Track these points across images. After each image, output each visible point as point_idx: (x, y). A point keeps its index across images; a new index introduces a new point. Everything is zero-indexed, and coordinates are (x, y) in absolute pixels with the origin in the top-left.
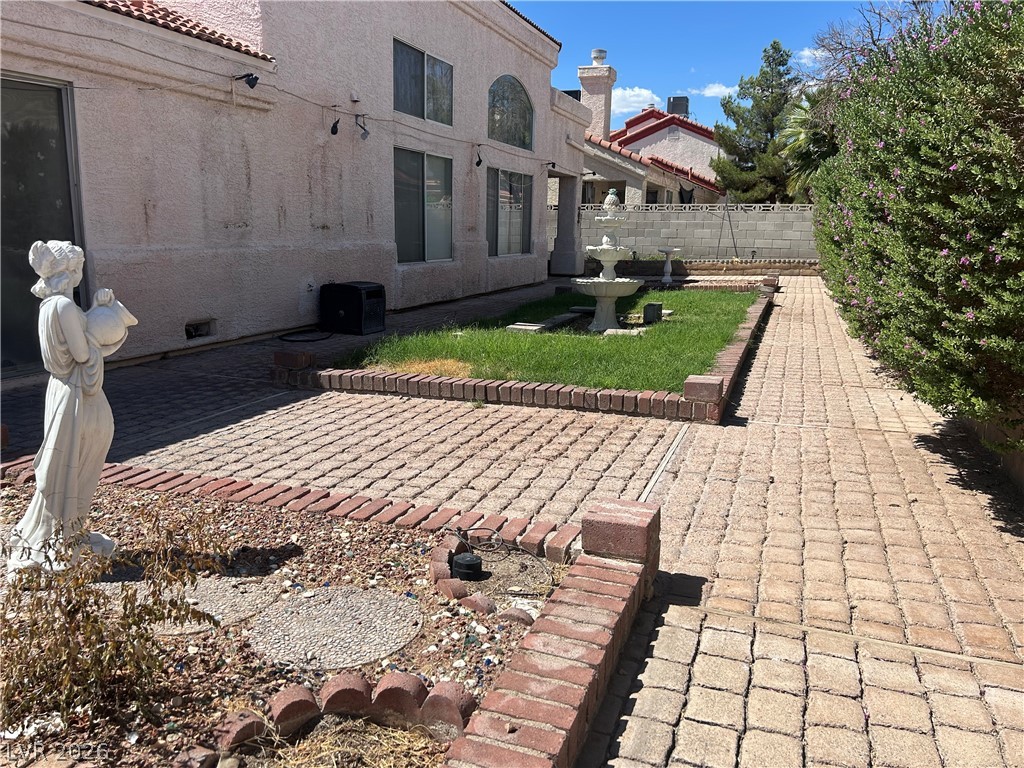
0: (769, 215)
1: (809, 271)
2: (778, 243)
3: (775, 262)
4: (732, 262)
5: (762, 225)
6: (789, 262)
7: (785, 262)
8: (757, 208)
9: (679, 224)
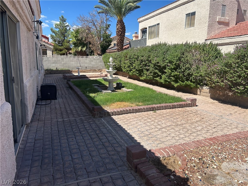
0: (87, 59)
1: (99, 71)
2: (90, 65)
3: (92, 69)
4: (82, 70)
5: (86, 61)
6: (95, 69)
7: (94, 69)
8: (85, 57)
9: (66, 61)
